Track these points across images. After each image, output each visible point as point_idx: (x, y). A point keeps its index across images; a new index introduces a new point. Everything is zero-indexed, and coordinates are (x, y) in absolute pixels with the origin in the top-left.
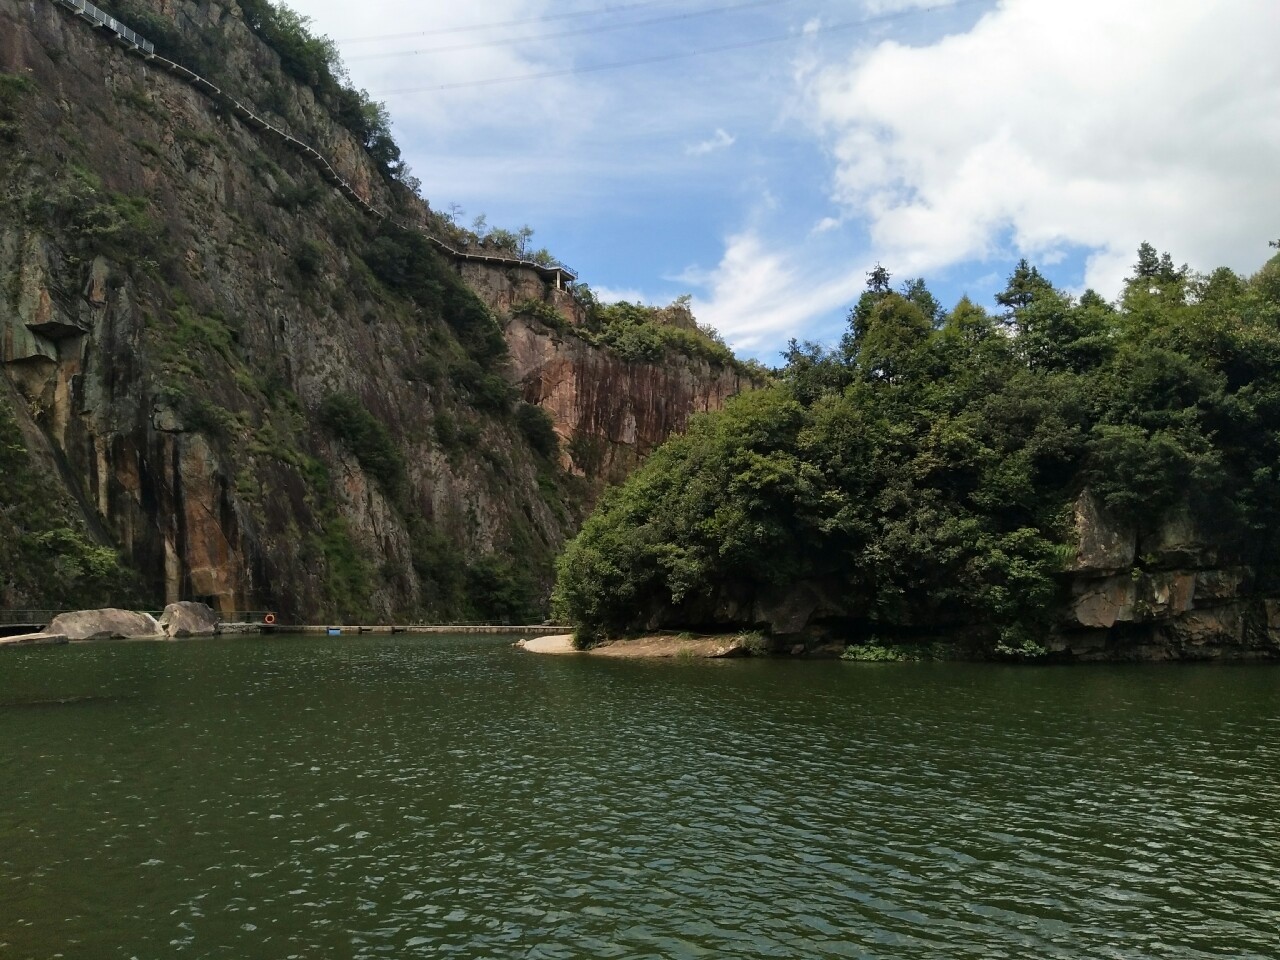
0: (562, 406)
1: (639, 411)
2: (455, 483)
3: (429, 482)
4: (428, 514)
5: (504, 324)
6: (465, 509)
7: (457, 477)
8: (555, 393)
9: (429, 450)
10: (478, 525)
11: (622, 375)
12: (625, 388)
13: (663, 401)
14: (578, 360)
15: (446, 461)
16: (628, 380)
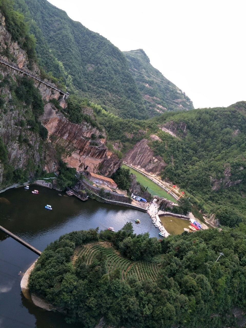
0: (52, 127)
1: (70, 134)
2: (19, 151)
3: (13, 150)
4: (10, 158)
5: (46, 103)
6: (19, 157)
7: (19, 150)
8: (51, 124)
9: (15, 143)
10: (20, 161)
11: (69, 125)
12: (69, 128)
13: (77, 132)
14: (60, 119)
15: (18, 146)
16: (70, 126)
